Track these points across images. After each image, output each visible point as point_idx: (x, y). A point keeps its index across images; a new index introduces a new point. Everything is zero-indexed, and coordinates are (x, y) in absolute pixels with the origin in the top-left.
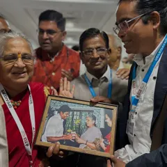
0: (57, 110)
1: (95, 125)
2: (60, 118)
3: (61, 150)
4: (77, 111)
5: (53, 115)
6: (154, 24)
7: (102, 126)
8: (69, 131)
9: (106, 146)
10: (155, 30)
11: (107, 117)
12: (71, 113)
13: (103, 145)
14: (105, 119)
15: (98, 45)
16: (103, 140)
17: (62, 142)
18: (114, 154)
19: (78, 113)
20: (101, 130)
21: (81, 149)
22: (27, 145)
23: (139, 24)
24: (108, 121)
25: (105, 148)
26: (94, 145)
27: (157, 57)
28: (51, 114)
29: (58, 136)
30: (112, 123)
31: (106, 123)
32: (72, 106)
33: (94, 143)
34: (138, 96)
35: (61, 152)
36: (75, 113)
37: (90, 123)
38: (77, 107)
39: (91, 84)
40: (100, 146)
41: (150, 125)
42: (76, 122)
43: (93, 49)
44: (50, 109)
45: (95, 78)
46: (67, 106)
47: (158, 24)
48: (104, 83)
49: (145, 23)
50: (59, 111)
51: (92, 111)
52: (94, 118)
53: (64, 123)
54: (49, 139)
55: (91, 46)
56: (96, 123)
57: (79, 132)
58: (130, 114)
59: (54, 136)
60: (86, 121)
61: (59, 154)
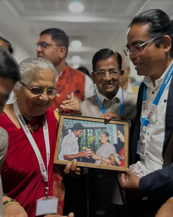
0: (70, 129)
1: (108, 141)
2: (74, 136)
3: (77, 167)
4: (90, 128)
5: (67, 134)
6: (165, 47)
7: (116, 142)
8: (84, 148)
9: (121, 160)
10: (166, 53)
11: (119, 132)
12: (84, 131)
13: (118, 160)
14: (118, 135)
15: (111, 67)
16: (117, 155)
17: (78, 159)
18: (128, 168)
19: (92, 130)
20: (115, 145)
21: (97, 165)
22: (44, 171)
23: (151, 48)
24: (121, 136)
25: (119, 163)
26: (109, 161)
27: (166, 81)
28: (65, 133)
29: (74, 154)
30: (124, 138)
31: (119, 139)
32: (85, 124)
33: (110, 159)
34: (148, 118)
35: (78, 169)
36: (88, 130)
37: (104, 139)
38: (90, 125)
39: (103, 105)
40: (115, 161)
41: (162, 146)
42: (91, 140)
43: (105, 71)
44: (64, 128)
45: (107, 99)
46: (80, 124)
47: (169, 48)
48: (116, 104)
49: (158, 46)
50: (73, 129)
51: (105, 128)
52: (107, 135)
53: (79, 141)
54: (66, 157)
55: (103, 67)
56: (110, 139)
57: (94, 149)
58: (141, 134)
59: (70, 154)
60: (100, 138)
61: (76, 171)
